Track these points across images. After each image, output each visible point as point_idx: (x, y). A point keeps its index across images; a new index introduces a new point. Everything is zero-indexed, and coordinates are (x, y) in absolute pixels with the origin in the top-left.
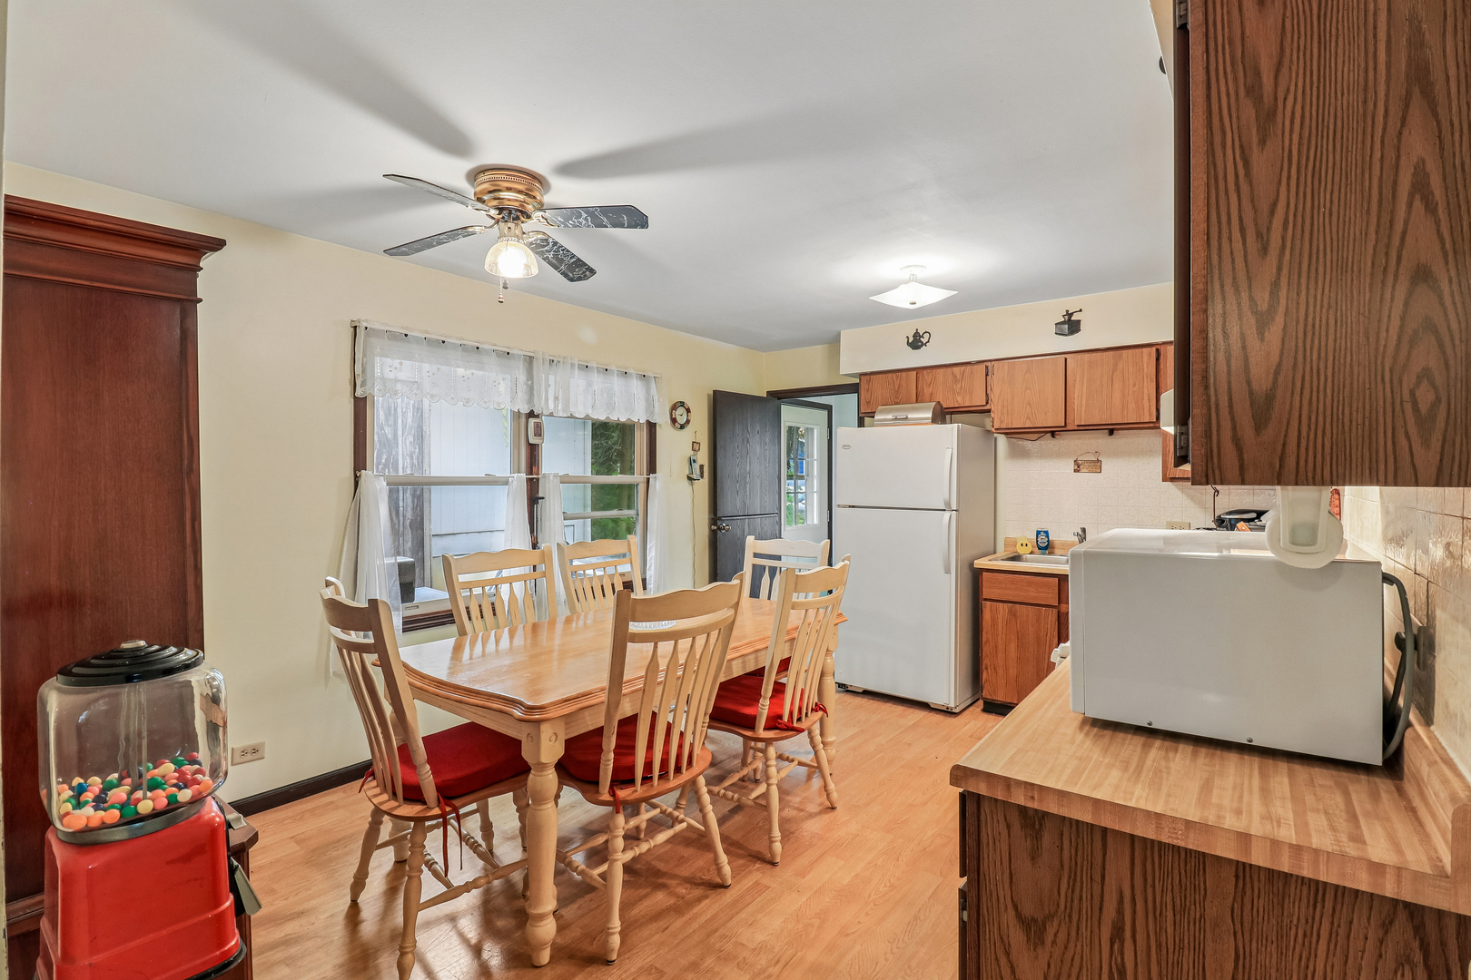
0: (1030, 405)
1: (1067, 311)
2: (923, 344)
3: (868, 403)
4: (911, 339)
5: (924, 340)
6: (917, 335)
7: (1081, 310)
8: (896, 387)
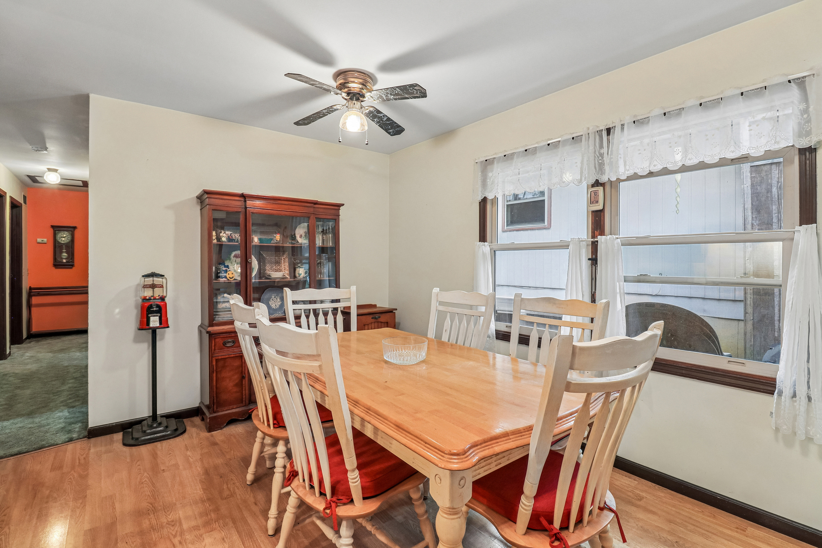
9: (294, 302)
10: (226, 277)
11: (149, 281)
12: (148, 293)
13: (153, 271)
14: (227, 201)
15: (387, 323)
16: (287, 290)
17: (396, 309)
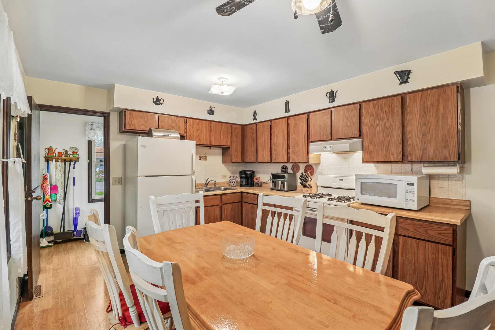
0: (199, 136)
1: (211, 107)
2: (160, 104)
3: (130, 125)
4: (155, 100)
5: (161, 102)
6: (157, 98)
7: (214, 108)
8: (146, 119)
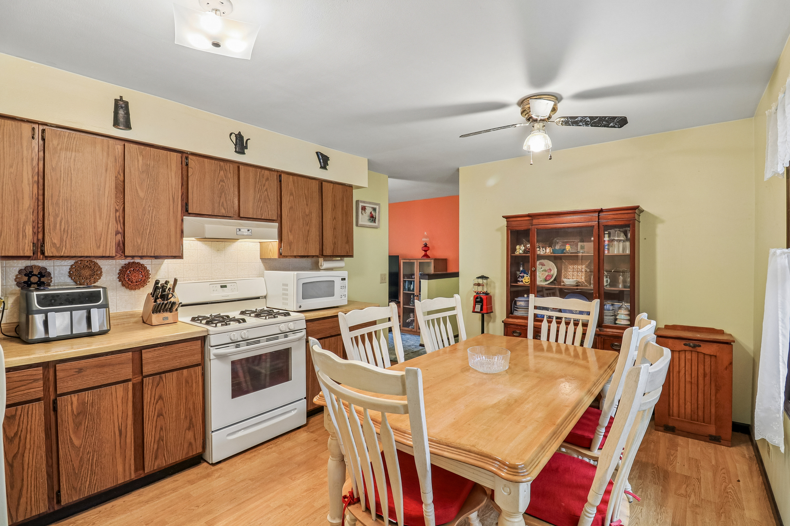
9: (536, 308)
10: (522, 281)
11: (480, 281)
12: (480, 289)
13: (483, 275)
14: (520, 222)
15: (716, 356)
16: (532, 296)
17: (734, 342)
